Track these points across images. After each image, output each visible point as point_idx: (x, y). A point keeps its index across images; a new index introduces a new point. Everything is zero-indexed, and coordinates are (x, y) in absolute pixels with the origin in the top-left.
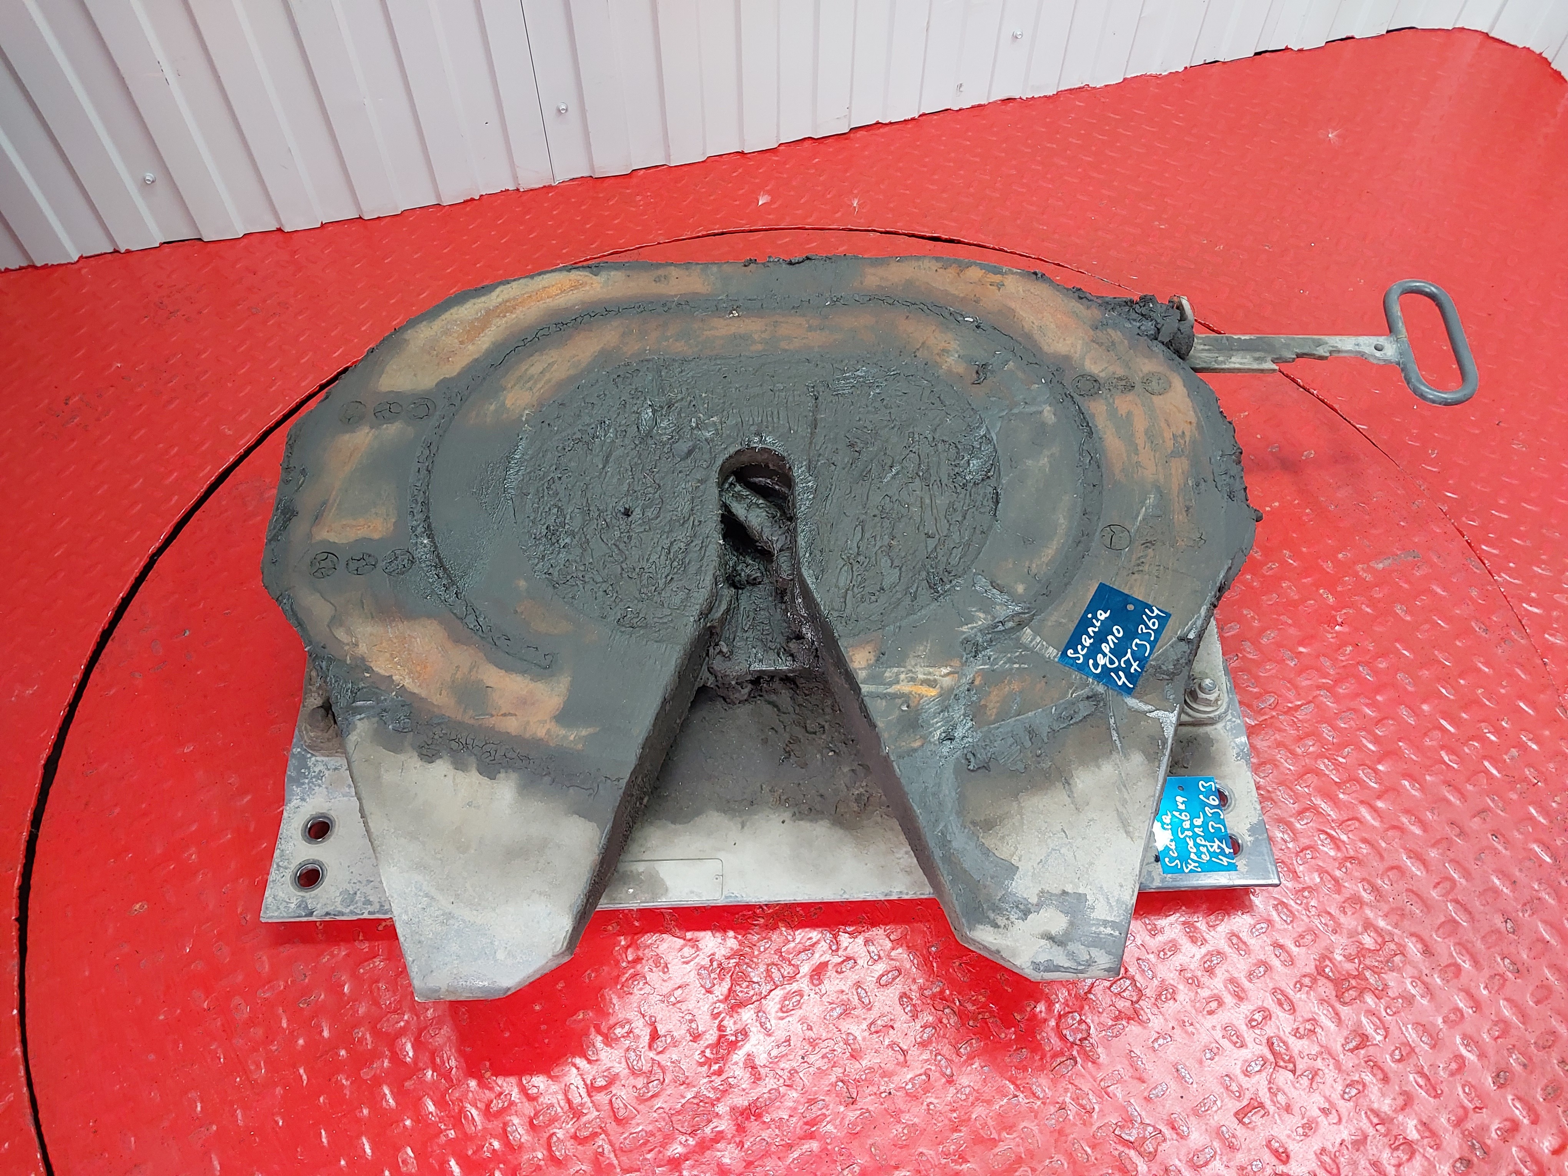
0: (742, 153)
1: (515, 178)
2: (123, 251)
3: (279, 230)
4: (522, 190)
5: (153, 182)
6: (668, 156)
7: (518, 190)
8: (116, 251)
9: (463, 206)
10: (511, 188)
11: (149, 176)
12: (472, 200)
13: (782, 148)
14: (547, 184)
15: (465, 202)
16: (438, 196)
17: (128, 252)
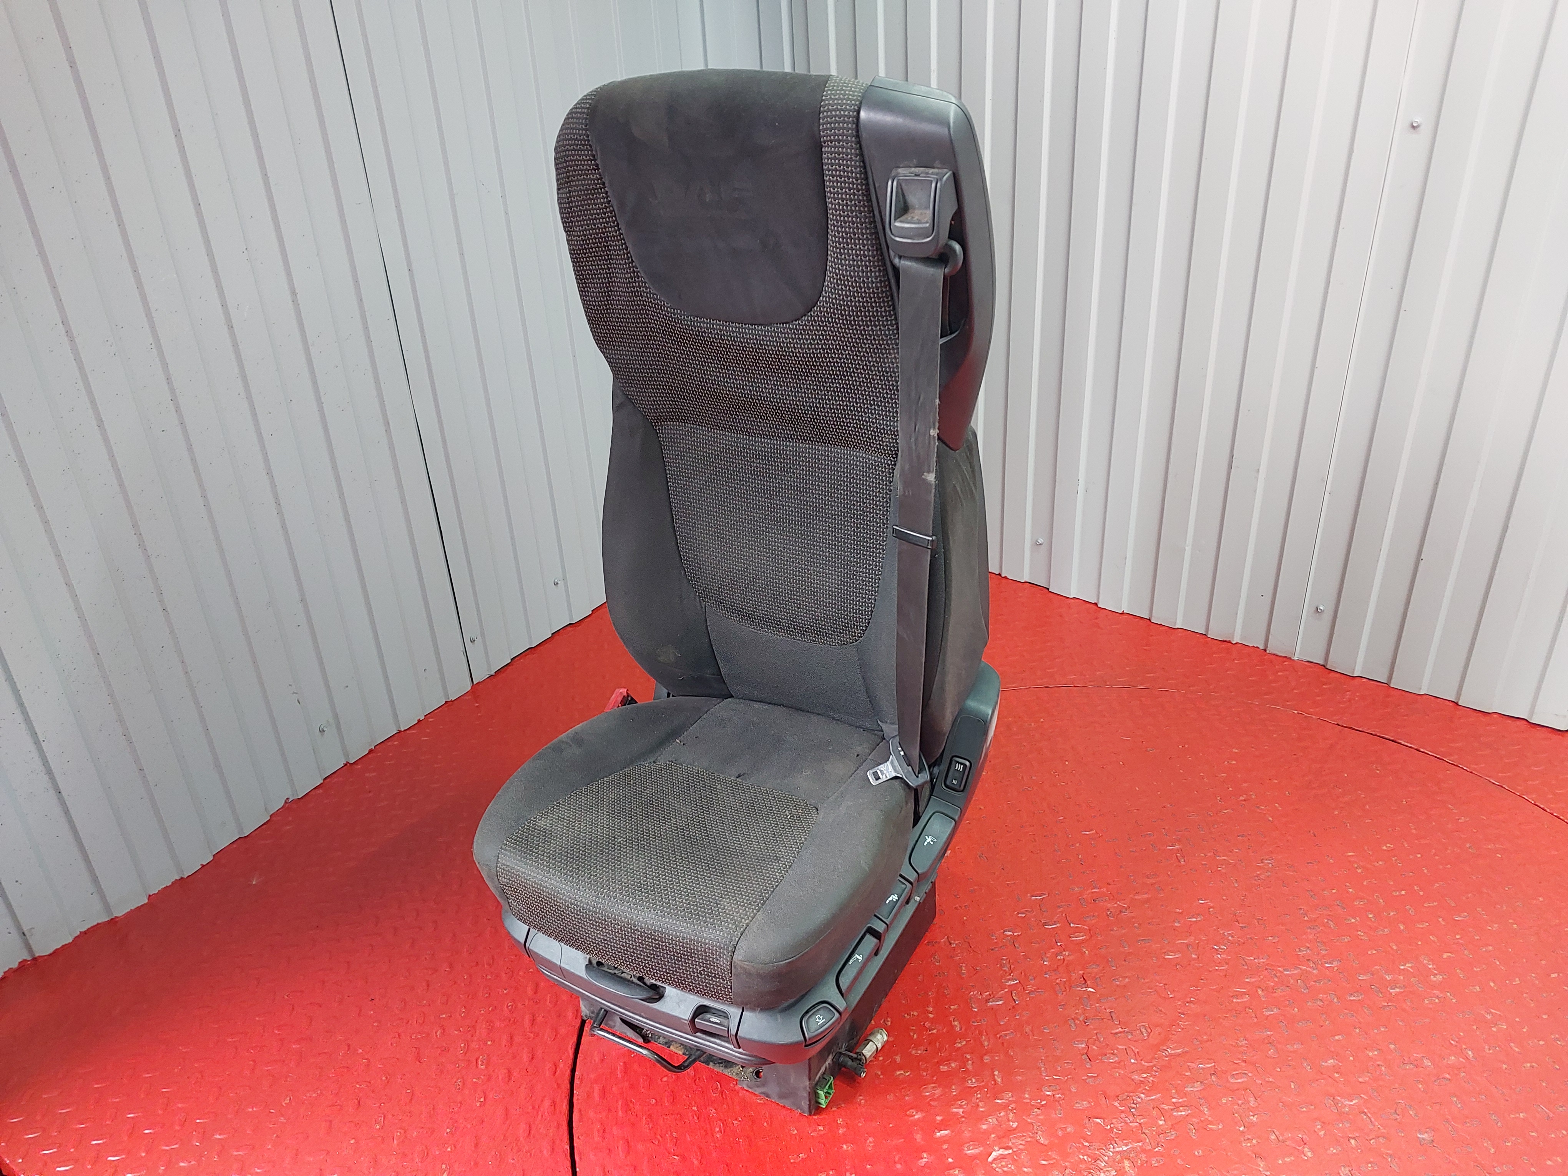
0: (1457, 704)
1: (1267, 641)
2: (1003, 576)
3: (1096, 604)
4: (1268, 652)
5: (1040, 544)
6: (1390, 677)
7: (1265, 650)
8: (1000, 575)
9: (1219, 642)
10: (1262, 647)
11: (1040, 541)
12: (1229, 642)
13: (1495, 716)
14: (1287, 656)
15: (1223, 641)
16: (1207, 629)
17: (1006, 578)
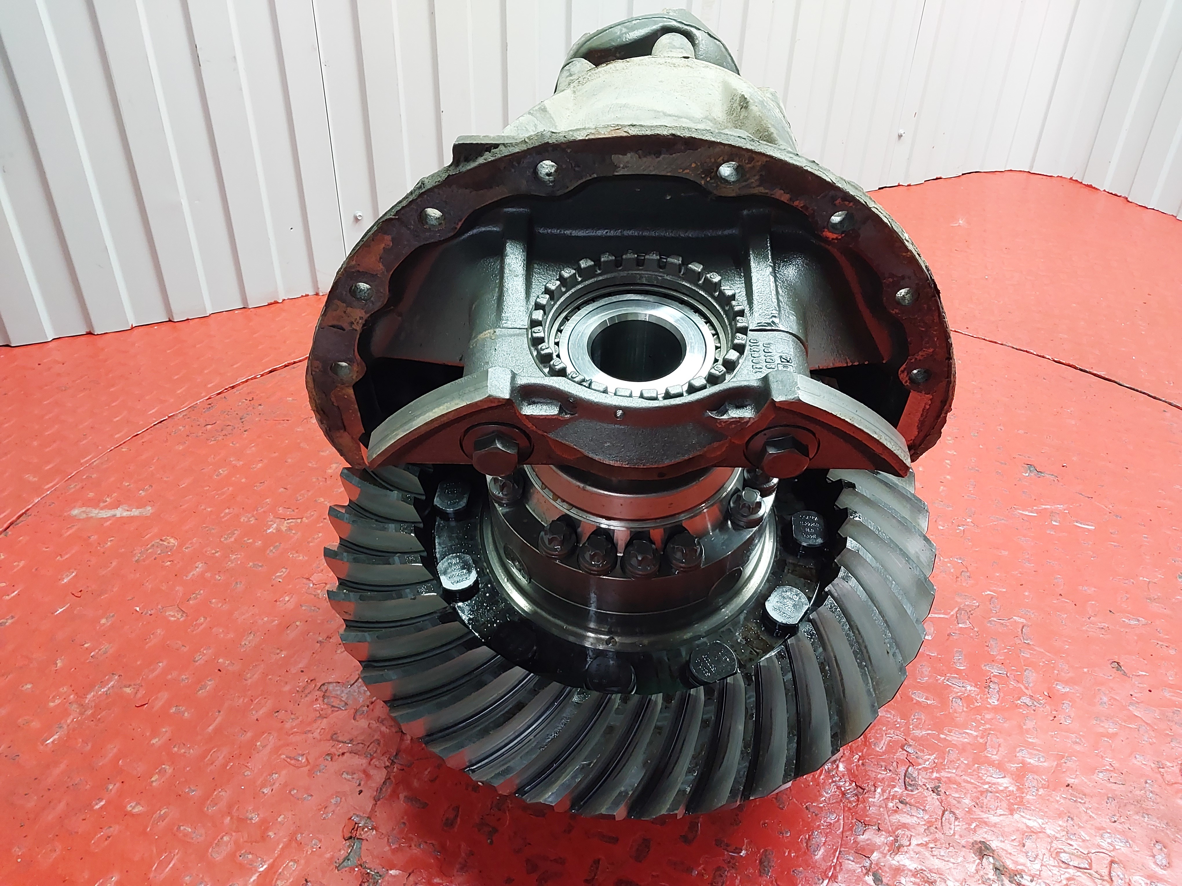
3: (89, 333)
4: (321, 294)
9: (267, 308)
10: (311, 293)
12: (276, 303)
15: (268, 304)
16: (244, 299)
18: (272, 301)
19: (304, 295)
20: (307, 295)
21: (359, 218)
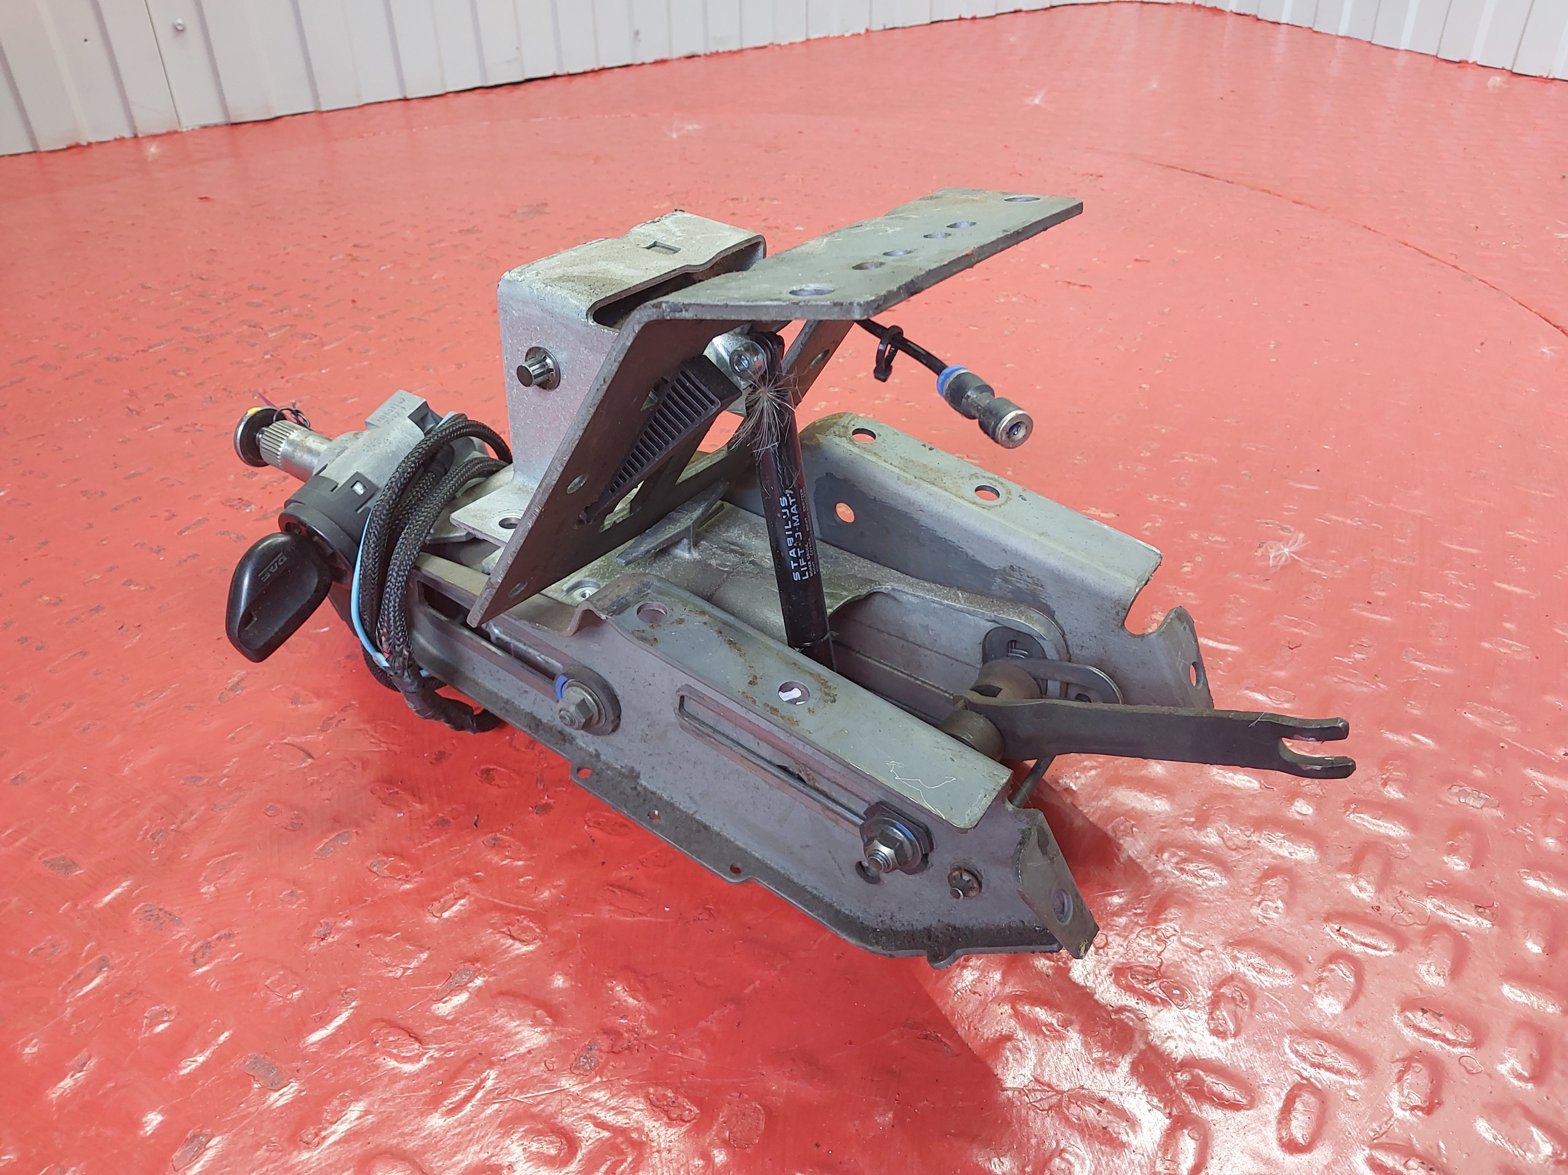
0: (405, 99)
1: (130, 118)
4: (140, 135)
7: (136, 137)
9: (66, 152)
10: (128, 134)
12: (77, 146)
14: (171, 129)
15: (68, 147)
16: (33, 141)
18: (73, 143)
19: (118, 137)
20: (123, 138)
21: (180, 28)
